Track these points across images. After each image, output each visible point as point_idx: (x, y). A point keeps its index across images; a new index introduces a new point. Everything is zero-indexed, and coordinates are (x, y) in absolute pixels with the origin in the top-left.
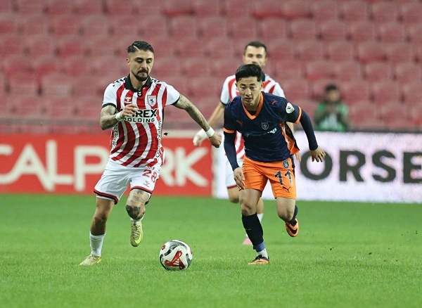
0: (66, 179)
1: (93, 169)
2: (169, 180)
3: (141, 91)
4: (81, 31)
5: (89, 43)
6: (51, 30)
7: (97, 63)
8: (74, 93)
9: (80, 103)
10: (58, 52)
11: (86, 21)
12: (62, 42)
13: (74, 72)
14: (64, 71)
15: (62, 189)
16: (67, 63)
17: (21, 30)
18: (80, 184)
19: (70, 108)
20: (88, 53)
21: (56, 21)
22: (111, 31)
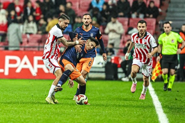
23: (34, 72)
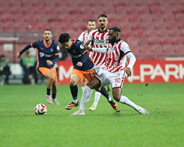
0: (137, 78)
1: (147, 73)
2: (176, 77)
3: (103, 33)
4: (141, 20)
5: (145, 24)
6: (130, 20)
7: (148, 32)
8: (139, 44)
9: (142, 48)
10: (133, 29)
11: (143, 16)
12: (134, 25)
13: (139, 36)
14: (135, 36)
15: (135, 81)
16: (136, 33)
17: (118, 20)
18: (142, 79)
19: (138, 50)
20: (144, 29)
21: (131, 17)
22: (153, 20)
23: (166, 78)
